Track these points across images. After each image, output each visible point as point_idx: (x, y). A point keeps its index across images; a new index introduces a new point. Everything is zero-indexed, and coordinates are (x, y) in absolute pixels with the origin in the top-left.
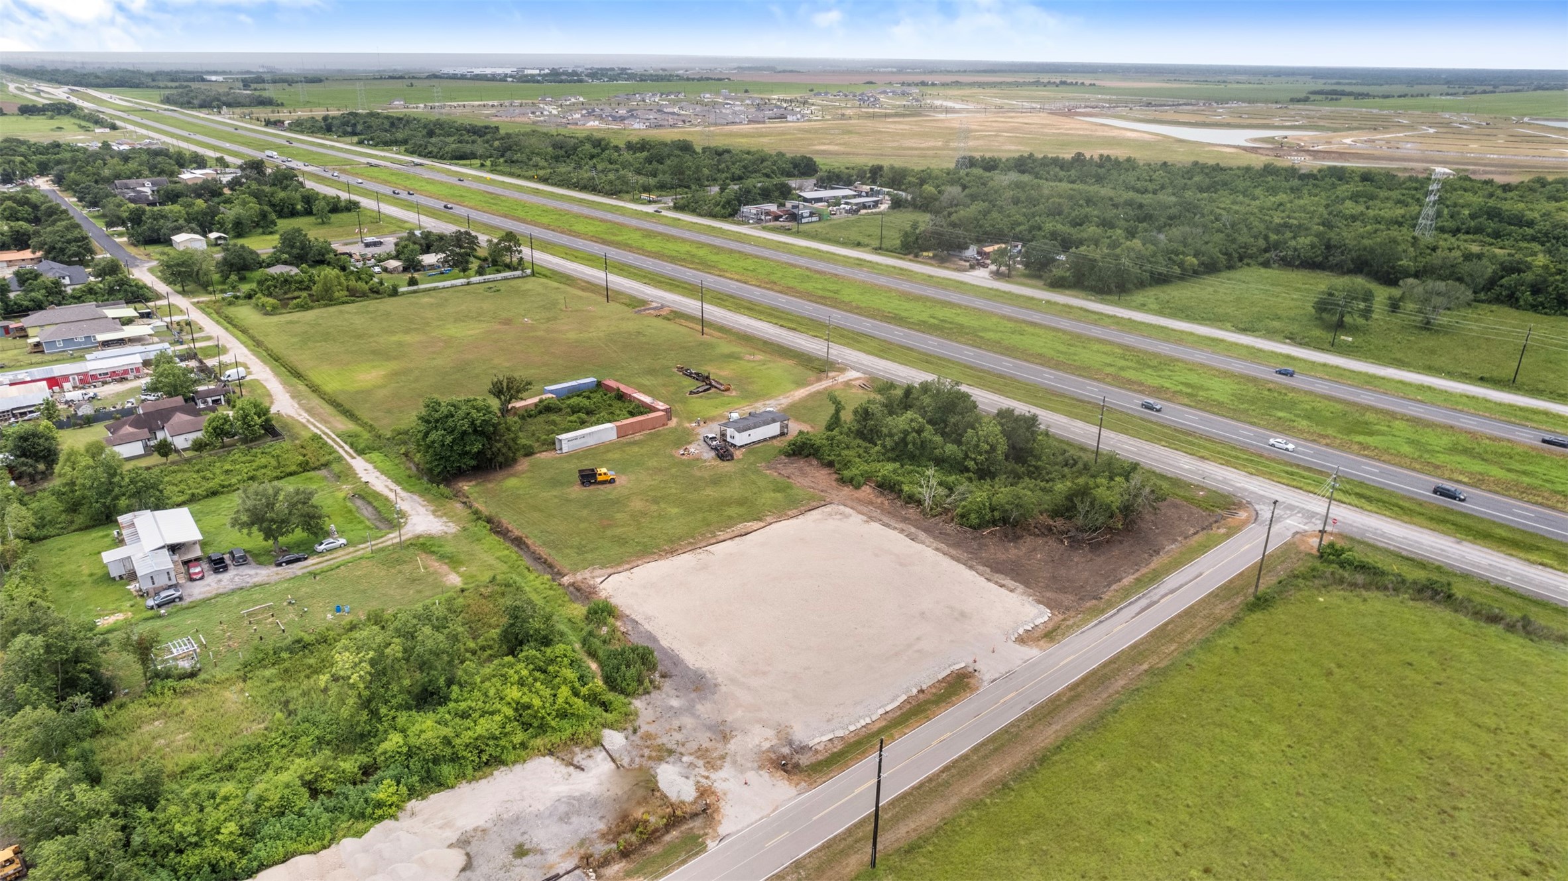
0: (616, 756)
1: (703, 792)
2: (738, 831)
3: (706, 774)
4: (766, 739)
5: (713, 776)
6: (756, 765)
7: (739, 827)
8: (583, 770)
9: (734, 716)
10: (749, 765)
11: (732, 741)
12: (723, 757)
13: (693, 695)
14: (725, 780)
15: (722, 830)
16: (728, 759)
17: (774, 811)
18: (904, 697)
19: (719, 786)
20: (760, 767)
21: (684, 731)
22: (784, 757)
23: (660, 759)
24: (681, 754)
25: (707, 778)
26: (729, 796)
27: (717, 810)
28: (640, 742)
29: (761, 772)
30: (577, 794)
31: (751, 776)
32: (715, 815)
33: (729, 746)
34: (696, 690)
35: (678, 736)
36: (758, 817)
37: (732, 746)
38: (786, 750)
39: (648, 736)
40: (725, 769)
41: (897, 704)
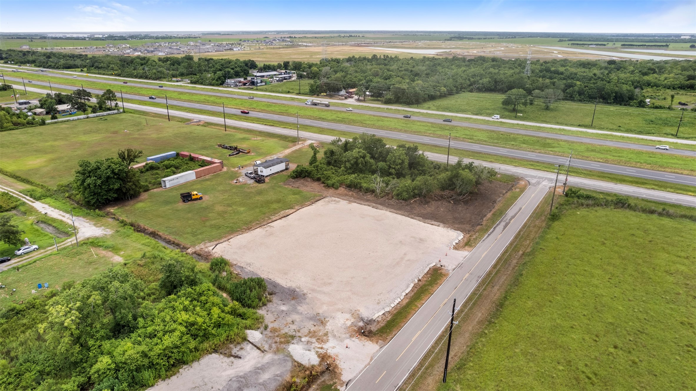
0: (259, 345)
1: (323, 357)
2: (355, 377)
3: (320, 346)
4: (347, 320)
5: (325, 346)
6: (348, 335)
7: (354, 375)
8: (240, 358)
9: (323, 310)
10: (344, 336)
11: (328, 324)
12: (326, 334)
13: (293, 302)
14: (334, 347)
15: (345, 377)
16: (330, 335)
17: (371, 360)
18: (412, 285)
19: (331, 352)
20: (351, 336)
21: (295, 323)
22: (362, 328)
23: (288, 342)
24: (300, 337)
25: (322, 348)
26: (340, 357)
27: (336, 366)
28: (270, 334)
29: (354, 339)
30: (242, 374)
31: (348, 342)
32: (336, 370)
33: (327, 327)
34: (293, 299)
35: (293, 327)
36: (363, 366)
37: (329, 327)
38: (361, 324)
39: (274, 330)
40: (330, 341)
41: (410, 289)
